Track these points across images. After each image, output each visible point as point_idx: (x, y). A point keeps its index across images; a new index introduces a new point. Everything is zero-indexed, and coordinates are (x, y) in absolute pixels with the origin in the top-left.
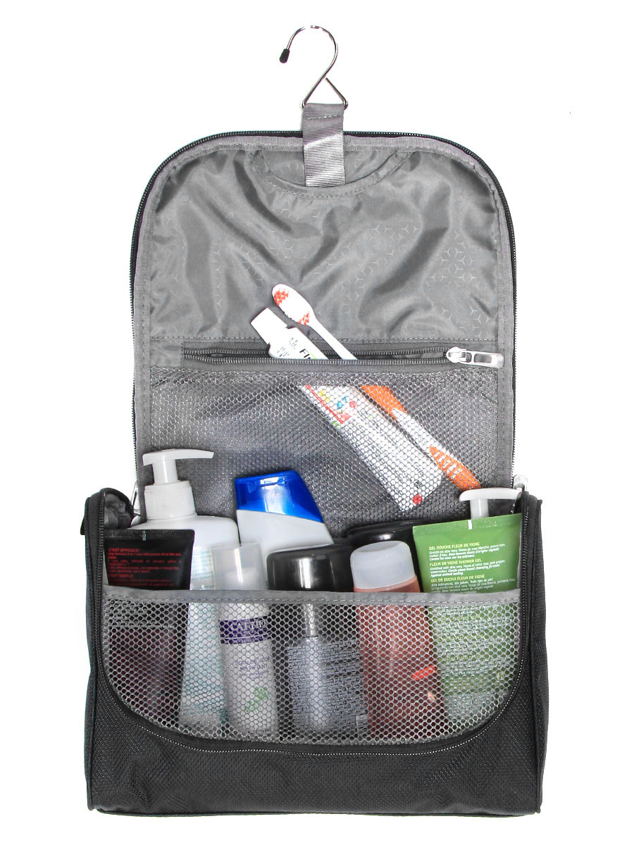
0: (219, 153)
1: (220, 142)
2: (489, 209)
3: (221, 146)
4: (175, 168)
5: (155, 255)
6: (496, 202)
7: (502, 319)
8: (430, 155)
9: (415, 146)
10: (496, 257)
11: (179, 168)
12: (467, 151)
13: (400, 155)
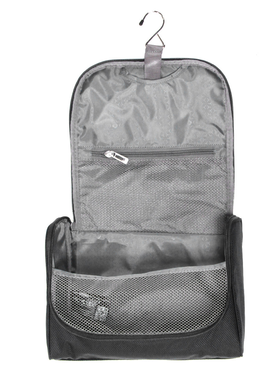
0: (107, 69)
1: (107, 64)
2: (222, 89)
3: (108, 66)
4: (88, 75)
5: (79, 112)
6: (224, 85)
7: (228, 136)
8: (196, 67)
9: (189, 63)
10: (225, 109)
11: (90, 75)
12: (212, 65)
13: (183, 67)
